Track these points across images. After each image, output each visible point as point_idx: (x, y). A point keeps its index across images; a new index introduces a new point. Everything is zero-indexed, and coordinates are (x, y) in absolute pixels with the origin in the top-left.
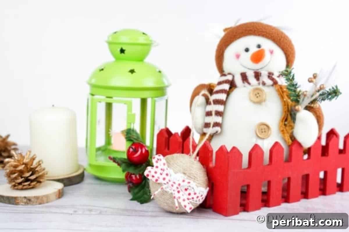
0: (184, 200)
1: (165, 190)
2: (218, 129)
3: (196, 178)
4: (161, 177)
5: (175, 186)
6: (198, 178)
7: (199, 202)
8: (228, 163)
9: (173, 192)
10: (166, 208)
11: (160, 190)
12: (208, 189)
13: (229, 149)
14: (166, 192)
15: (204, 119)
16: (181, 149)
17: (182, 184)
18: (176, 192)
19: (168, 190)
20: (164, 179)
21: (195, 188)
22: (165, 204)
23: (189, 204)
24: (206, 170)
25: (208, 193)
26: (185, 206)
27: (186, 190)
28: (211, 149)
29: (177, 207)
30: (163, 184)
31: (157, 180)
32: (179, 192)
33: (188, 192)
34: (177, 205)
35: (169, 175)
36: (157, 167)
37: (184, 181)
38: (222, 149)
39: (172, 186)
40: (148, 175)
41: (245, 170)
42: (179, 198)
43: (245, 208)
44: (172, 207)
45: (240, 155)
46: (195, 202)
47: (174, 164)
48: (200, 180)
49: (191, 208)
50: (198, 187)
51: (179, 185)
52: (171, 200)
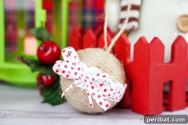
0: (99, 96)
1: (77, 86)
2: (134, 24)
3: (112, 72)
4: (73, 72)
5: (89, 81)
6: (115, 72)
7: (117, 100)
8: (149, 55)
9: (86, 88)
10: (80, 107)
11: (71, 86)
12: (126, 85)
13: (149, 40)
14: (78, 88)
15: (119, 15)
16: (95, 44)
17: (96, 78)
18: (90, 88)
19: (80, 86)
20: (76, 74)
21: (111, 84)
22: (78, 103)
23: (105, 100)
24: (123, 65)
25: (127, 90)
26: (101, 103)
27: (101, 85)
28: (128, 43)
29: (91, 105)
30: (75, 80)
31: (68, 76)
32: (93, 88)
33: (103, 88)
34: (91, 102)
35: (81, 69)
36: (68, 62)
37: (98, 75)
38: (142, 41)
39: (85, 81)
40: (57, 71)
41: (168, 65)
42: (94, 94)
43: (168, 107)
44: (86, 106)
45: (162, 47)
46: (113, 100)
47: (87, 57)
48: (118, 75)
49: (107, 106)
50: (115, 82)
51: (93, 79)
52: (84, 98)
